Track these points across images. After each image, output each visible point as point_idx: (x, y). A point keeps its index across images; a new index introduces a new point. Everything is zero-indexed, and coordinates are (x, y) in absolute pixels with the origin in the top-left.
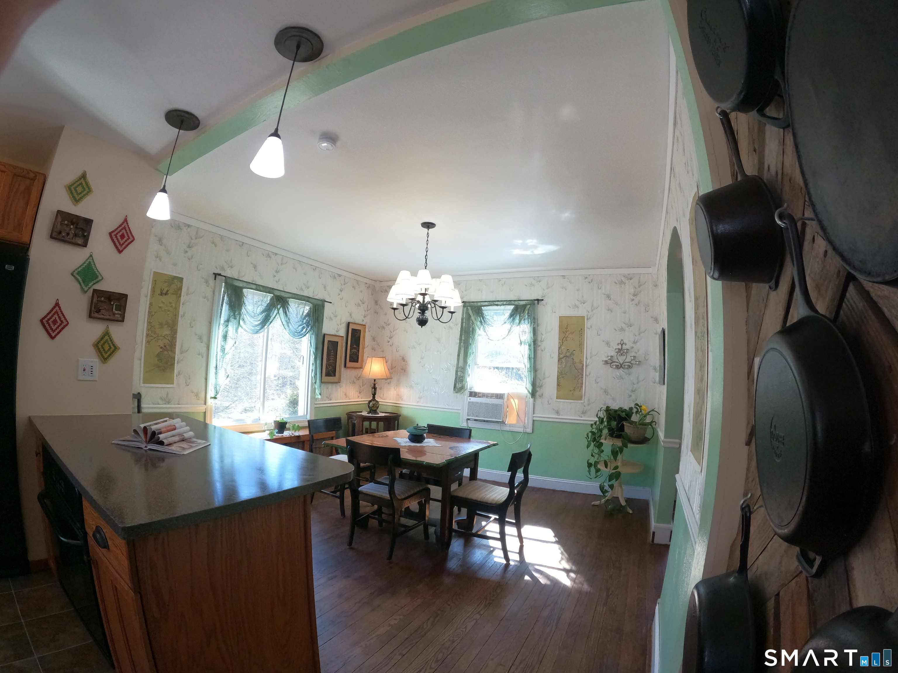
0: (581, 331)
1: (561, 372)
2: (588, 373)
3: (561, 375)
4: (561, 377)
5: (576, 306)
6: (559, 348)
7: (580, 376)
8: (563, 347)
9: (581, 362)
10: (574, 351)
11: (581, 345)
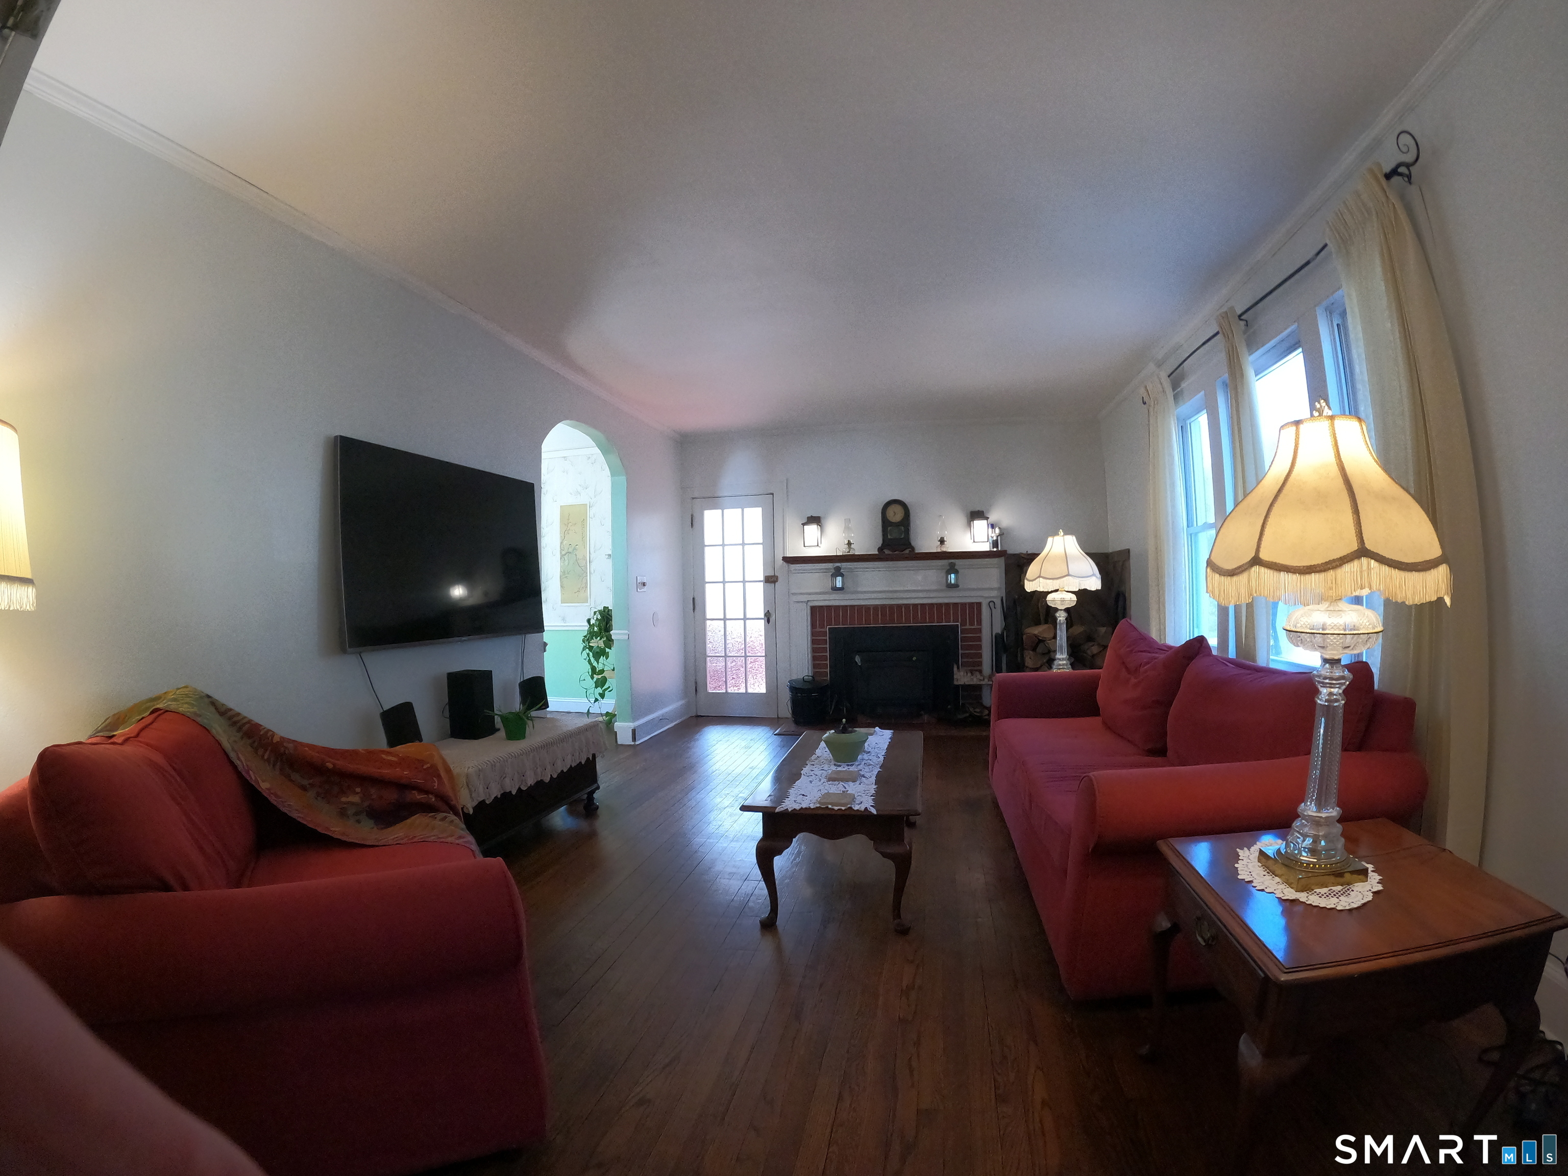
0: (584, 521)
1: (564, 572)
2: (592, 571)
3: (564, 575)
4: (564, 576)
5: (579, 493)
6: (561, 543)
7: (584, 575)
8: (565, 542)
9: (584, 558)
10: (577, 545)
11: (583, 538)
